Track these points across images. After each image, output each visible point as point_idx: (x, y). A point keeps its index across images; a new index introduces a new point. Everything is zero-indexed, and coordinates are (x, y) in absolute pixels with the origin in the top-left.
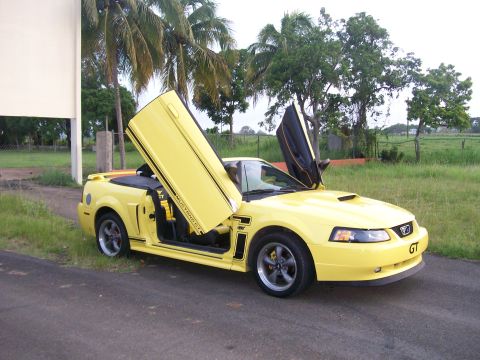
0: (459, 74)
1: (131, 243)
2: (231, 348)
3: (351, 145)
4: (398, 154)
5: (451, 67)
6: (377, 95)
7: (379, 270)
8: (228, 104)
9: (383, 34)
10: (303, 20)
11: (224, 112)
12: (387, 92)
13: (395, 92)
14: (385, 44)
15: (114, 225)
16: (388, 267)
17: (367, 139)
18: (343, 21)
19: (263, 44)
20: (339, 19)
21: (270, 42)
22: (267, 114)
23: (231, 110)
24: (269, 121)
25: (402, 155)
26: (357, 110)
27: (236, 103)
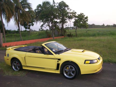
0: (85, 15)
1: (23, 67)
3: (60, 33)
4: (71, 35)
5: (83, 14)
6: (66, 21)
8: (29, 24)
9: (67, 6)
10: (48, 3)
11: (28, 26)
12: (68, 20)
13: (70, 20)
14: (68, 8)
15: (17, 62)
17: (64, 32)
18: (58, 3)
19: (38, 9)
20: (57, 3)
21: (40, 9)
22: (41, 27)
23: (30, 26)
24: (41, 28)
25: (72, 35)
26: (61, 25)
27: (31, 24)
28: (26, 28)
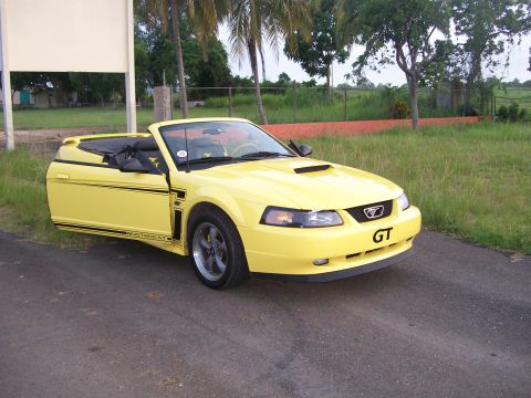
2: (94, 350)
3: (462, 101)
4: (519, 112)
6: (496, 41)
7: (326, 262)
8: (325, 54)
11: (320, 62)
12: (506, 37)
13: (516, 38)
16: (339, 258)
17: (482, 94)
22: (355, 65)
23: (328, 60)
24: (358, 72)
25: (523, 113)
26: (469, 59)
27: (333, 53)
28: (312, 71)
